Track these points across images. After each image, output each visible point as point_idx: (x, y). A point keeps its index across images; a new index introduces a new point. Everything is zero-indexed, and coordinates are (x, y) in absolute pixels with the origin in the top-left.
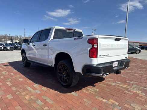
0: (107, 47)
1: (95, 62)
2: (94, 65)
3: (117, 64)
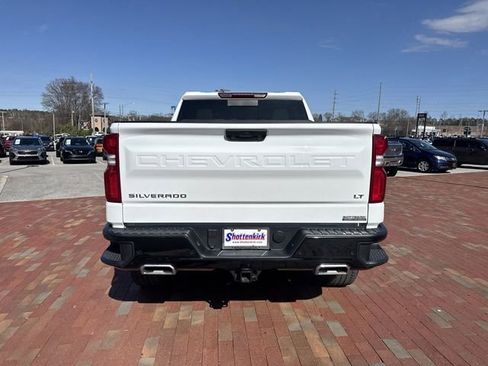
3: (263, 237)
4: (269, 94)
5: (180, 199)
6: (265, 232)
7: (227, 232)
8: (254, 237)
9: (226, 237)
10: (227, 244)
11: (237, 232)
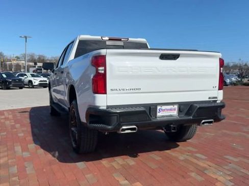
0: (132, 71)
1: (102, 101)
2: (99, 107)
3: (175, 110)
4: (130, 39)
5: (137, 91)
6: (176, 107)
7: (159, 107)
8: (171, 110)
9: (158, 111)
10: (159, 114)
11: (164, 107)
